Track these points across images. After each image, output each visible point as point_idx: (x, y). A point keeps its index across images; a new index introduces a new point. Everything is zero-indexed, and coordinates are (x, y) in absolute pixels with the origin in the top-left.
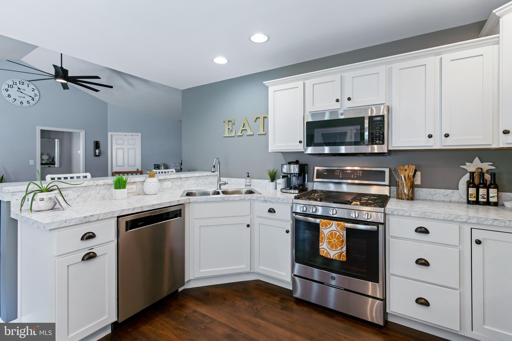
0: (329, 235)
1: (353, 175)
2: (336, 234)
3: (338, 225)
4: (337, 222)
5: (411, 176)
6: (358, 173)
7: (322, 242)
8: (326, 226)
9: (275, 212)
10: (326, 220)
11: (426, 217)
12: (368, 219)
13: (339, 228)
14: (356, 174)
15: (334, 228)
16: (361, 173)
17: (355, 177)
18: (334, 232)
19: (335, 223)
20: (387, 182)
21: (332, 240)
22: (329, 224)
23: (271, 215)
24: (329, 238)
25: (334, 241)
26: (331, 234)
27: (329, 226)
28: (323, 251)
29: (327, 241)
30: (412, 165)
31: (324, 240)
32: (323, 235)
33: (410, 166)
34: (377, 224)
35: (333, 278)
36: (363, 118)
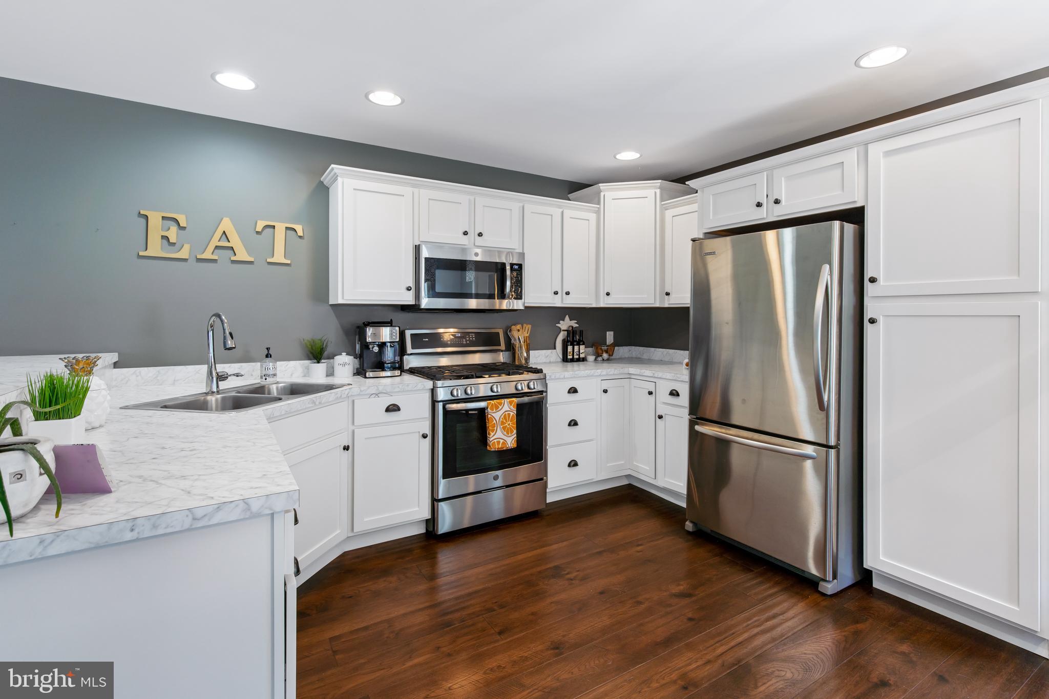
0: (502, 419)
1: (464, 340)
2: (509, 414)
3: (511, 403)
4: (509, 400)
5: (526, 337)
6: (471, 336)
7: (493, 431)
8: (497, 407)
9: (399, 409)
10: (495, 401)
11: (576, 376)
12: (534, 388)
13: (512, 407)
14: (468, 339)
15: (506, 408)
16: (474, 336)
17: (468, 342)
18: (507, 413)
19: (507, 401)
20: (503, 347)
21: (507, 424)
22: (500, 404)
23: (393, 416)
24: (503, 423)
25: (509, 425)
26: (505, 416)
27: (500, 407)
28: (498, 442)
29: (501, 427)
30: (527, 324)
31: (496, 428)
32: (495, 422)
33: (525, 325)
34: (541, 392)
35: (496, 478)
36: (504, 265)
